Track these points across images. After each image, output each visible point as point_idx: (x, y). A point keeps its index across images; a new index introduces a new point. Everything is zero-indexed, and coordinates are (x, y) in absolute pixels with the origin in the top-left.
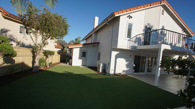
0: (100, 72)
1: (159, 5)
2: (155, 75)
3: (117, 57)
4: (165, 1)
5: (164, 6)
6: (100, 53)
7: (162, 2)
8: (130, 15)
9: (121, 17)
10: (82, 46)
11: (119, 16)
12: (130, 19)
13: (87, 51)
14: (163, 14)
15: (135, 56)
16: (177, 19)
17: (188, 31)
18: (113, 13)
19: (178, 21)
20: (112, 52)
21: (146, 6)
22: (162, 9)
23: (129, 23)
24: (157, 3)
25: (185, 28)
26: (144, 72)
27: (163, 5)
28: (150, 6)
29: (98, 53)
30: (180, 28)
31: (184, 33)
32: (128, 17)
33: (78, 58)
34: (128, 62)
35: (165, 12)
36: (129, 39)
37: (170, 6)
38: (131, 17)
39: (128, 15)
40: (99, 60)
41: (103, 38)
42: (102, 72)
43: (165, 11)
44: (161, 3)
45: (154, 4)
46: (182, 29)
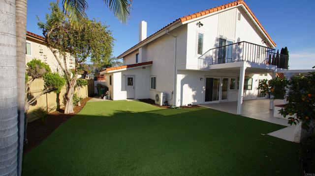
0: (161, 105)
1: (236, 6)
2: (237, 102)
3: (183, 82)
4: (242, 2)
5: (241, 9)
6: (155, 78)
7: (239, 3)
8: (200, 22)
9: (188, 25)
10: (126, 69)
11: (187, 24)
12: (200, 27)
13: (134, 76)
14: (239, 19)
15: (207, 78)
16: (256, 26)
17: (268, 42)
18: (180, 19)
19: (257, 28)
20: (178, 75)
21: (219, 8)
22: (238, 11)
23: (199, 34)
24: (233, 4)
25: (265, 38)
26: (218, 100)
27: (240, 6)
28: (225, 8)
29: (152, 78)
30: (259, 37)
31: (265, 45)
32: (197, 24)
33: (120, 90)
34: (196, 92)
35: (242, 17)
36: (200, 55)
37: (247, 7)
38: (202, 25)
39: (198, 22)
40: (155, 88)
41: (158, 55)
42: (163, 105)
43: (241, 15)
44: (237, 4)
45: (230, 5)
46: (262, 38)
